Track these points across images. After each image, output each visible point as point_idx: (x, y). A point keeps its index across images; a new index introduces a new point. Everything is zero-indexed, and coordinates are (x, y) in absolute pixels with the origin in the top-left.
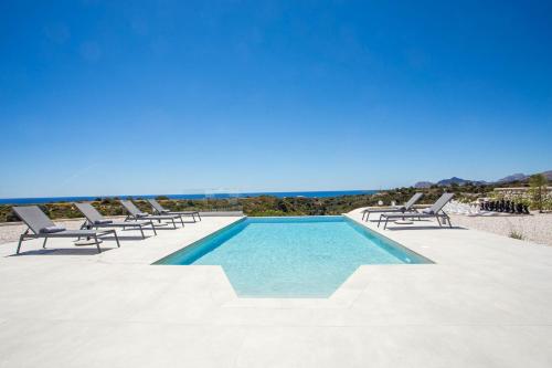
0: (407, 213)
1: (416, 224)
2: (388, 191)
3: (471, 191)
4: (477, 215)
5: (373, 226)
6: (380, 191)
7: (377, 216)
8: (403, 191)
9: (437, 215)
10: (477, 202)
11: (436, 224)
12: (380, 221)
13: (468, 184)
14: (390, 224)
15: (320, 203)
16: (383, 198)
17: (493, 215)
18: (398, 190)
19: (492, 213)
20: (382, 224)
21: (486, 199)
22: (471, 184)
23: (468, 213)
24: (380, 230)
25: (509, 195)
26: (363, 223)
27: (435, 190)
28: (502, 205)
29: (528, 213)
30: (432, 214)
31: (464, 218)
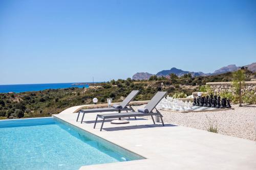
0: (123, 112)
1: (133, 123)
2: (103, 84)
3: (189, 83)
4: (189, 111)
5: (89, 128)
6: (93, 84)
7: (92, 116)
8: (119, 83)
9: (151, 114)
10: (192, 97)
11: (150, 122)
12: (96, 122)
13: (187, 75)
14: (107, 125)
15: (17, 100)
16: (97, 93)
17: (203, 111)
18: (114, 83)
19: (203, 108)
20: (99, 125)
21: (199, 94)
22: (190, 76)
23: (181, 109)
24: (96, 131)
25: (218, 90)
26: (78, 124)
27: (154, 82)
28: (211, 101)
29: (230, 107)
30: (146, 113)
31: (178, 115)
